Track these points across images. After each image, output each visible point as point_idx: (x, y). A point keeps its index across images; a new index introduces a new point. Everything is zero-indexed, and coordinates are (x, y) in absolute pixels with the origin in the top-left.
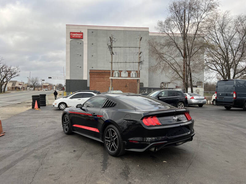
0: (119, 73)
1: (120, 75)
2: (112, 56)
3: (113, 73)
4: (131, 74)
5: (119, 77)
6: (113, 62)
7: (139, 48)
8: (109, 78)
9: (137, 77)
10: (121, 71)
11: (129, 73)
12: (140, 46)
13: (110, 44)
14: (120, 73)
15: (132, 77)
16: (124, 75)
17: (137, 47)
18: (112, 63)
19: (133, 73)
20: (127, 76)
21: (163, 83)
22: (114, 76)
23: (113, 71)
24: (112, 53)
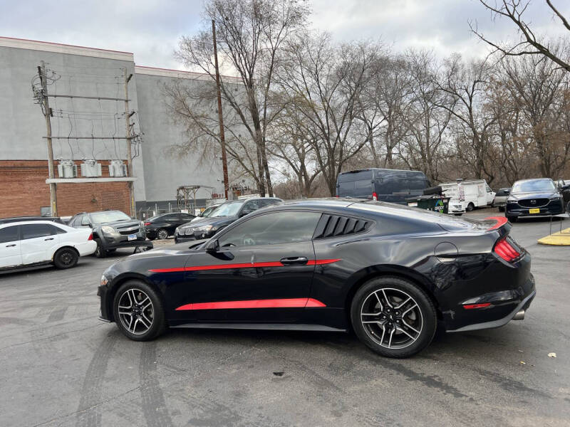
0: (74, 167)
1: (77, 172)
2: (49, 121)
3: (55, 168)
4: (111, 167)
5: (75, 177)
6: (53, 136)
7: (127, 101)
8: (44, 181)
9: (129, 176)
10: (82, 161)
11: (105, 165)
12: (127, 97)
13: (39, 87)
14: (79, 167)
15: (114, 177)
16: (91, 172)
17: (120, 100)
18: (50, 139)
19: (117, 167)
20: (100, 175)
21: (182, 188)
22: (61, 175)
23: (56, 164)
24: (50, 113)
